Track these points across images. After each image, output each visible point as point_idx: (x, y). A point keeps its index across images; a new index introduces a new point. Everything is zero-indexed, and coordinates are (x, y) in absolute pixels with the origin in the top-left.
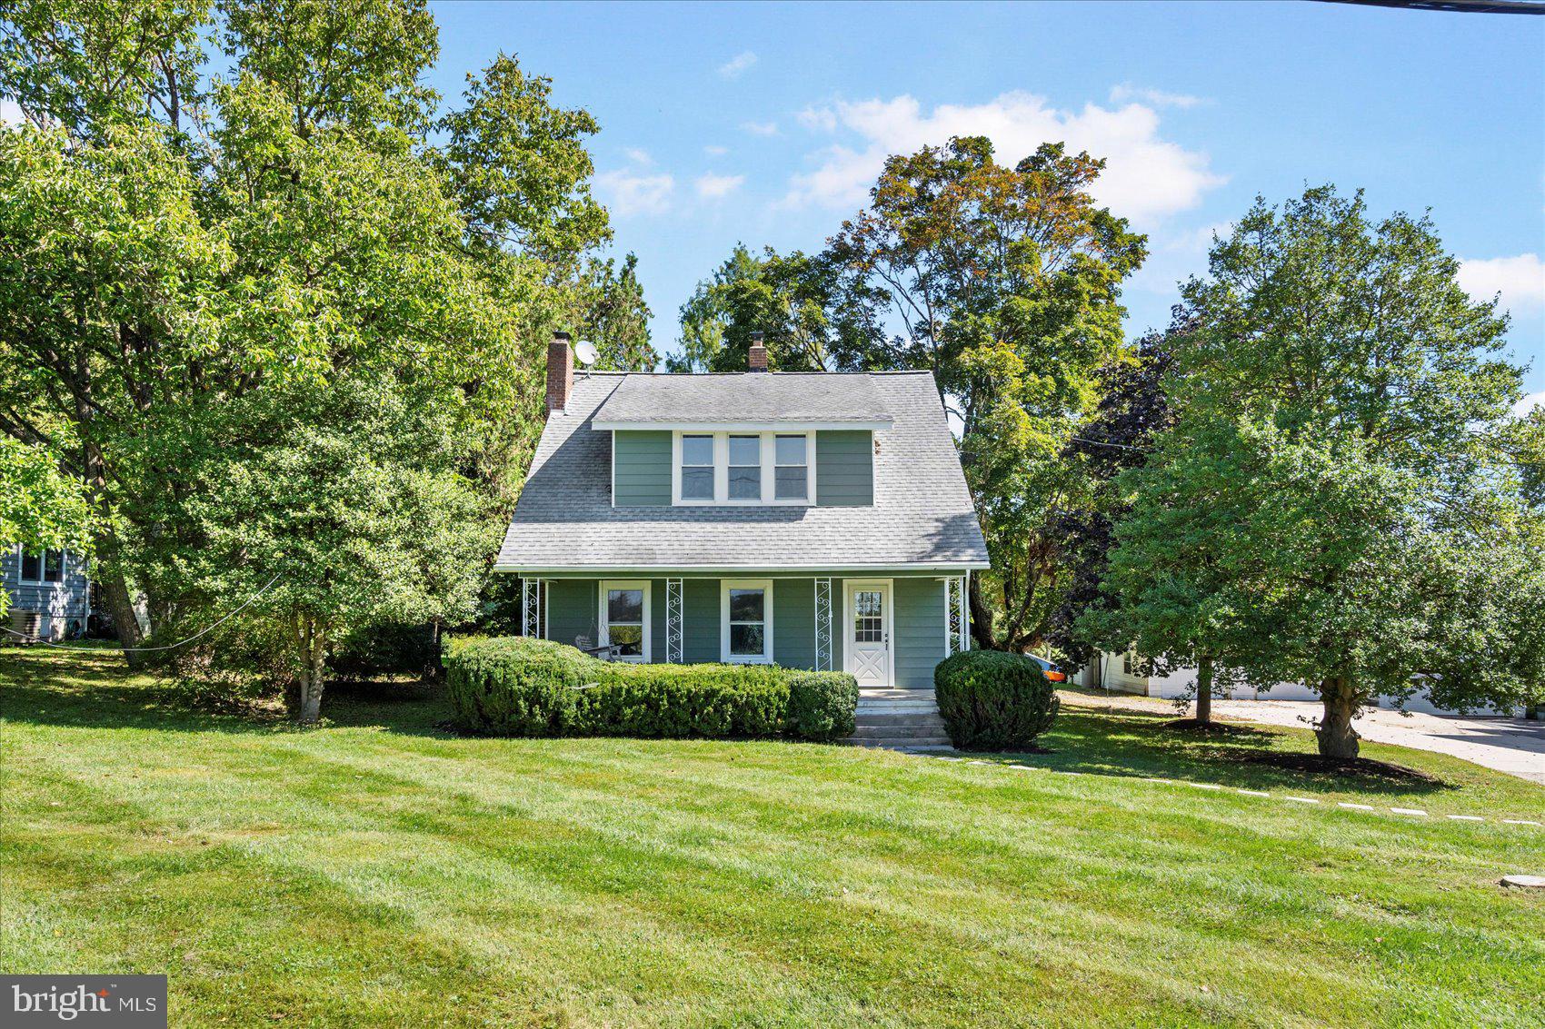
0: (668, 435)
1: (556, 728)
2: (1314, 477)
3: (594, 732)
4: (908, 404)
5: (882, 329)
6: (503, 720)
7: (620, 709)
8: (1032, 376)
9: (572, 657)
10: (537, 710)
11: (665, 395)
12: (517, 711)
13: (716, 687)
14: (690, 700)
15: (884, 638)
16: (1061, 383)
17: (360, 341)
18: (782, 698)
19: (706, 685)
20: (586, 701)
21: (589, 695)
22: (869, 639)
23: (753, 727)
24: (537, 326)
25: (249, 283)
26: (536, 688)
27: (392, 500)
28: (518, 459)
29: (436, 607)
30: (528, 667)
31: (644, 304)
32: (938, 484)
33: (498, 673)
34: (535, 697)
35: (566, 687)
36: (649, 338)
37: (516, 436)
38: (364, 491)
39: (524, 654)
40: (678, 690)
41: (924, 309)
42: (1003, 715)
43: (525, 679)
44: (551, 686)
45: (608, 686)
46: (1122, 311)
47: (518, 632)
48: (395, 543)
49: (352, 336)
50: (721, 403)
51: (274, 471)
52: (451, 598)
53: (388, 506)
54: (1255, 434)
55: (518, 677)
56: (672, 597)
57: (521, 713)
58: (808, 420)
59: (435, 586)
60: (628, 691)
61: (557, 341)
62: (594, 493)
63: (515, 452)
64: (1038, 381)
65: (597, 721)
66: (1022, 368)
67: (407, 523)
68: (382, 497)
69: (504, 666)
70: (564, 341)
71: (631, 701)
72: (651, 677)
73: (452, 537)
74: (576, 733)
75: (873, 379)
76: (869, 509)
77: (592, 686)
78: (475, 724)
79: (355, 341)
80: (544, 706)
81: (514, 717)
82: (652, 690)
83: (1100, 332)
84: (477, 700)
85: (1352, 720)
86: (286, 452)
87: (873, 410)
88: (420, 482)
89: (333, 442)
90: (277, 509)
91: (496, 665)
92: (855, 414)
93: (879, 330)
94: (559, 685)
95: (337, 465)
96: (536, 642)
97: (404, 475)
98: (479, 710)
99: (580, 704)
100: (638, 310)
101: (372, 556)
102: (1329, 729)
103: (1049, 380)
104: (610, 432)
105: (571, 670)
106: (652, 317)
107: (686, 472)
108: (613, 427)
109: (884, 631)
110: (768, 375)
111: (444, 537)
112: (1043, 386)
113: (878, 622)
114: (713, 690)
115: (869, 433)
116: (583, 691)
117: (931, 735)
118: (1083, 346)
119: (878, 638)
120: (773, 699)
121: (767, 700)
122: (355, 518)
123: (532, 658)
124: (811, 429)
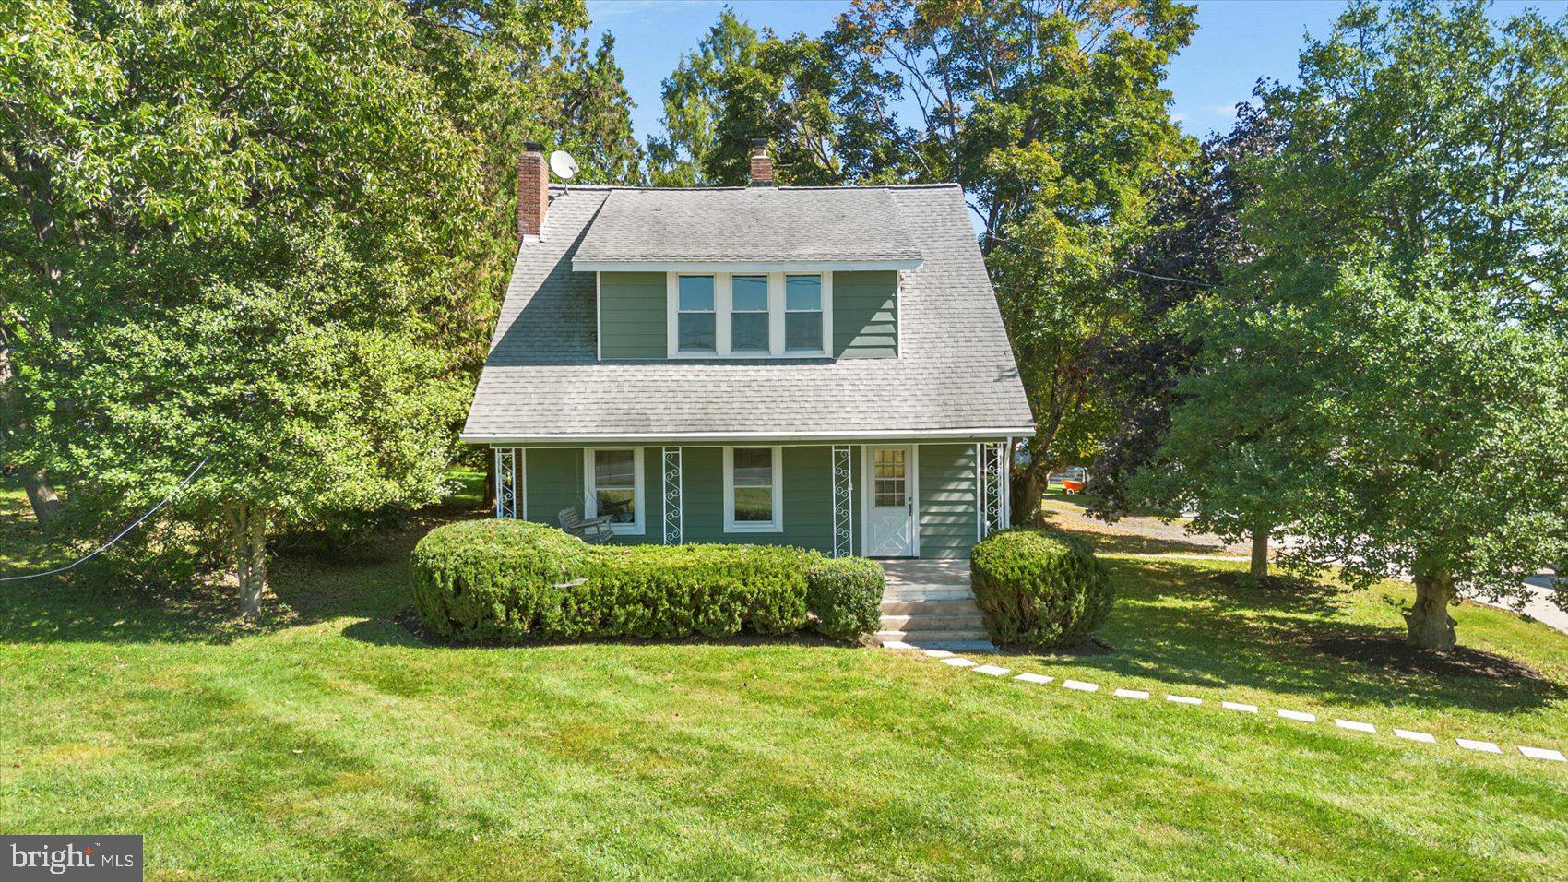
0: (661, 278)
1: (540, 634)
2: (1429, 341)
3: (583, 638)
4: (934, 228)
5: (895, 120)
6: (475, 626)
7: (611, 608)
8: (1070, 181)
9: (557, 545)
10: (515, 614)
11: (657, 221)
12: (492, 615)
13: (722, 583)
14: (692, 597)
15: (907, 502)
16: (1101, 185)
17: (289, 180)
18: (799, 594)
19: (711, 580)
20: (572, 601)
21: (576, 594)
22: (891, 503)
23: (765, 626)
24: (504, 128)
25: (144, 111)
26: (512, 590)
27: (337, 368)
28: (488, 282)
29: (393, 490)
30: (503, 564)
31: (624, 93)
32: (973, 328)
33: (469, 572)
34: (513, 601)
35: (550, 586)
36: (632, 131)
37: (485, 255)
38: (303, 358)
39: (499, 548)
40: (679, 586)
41: (943, 95)
42: (1053, 611)
43: (500, 579)
44: (530, 587)
45: (598, 582)
46: (1167, 96)
47: (493, 515)
48: (341, 419)
49: (279, 174)
50: (721, 232)
51: (192, 338)
52: (410, 478)
53: (332, 375)
54: (1360, 286)
55: (493, 576)
56: (669, 468)
57: (496, 618)
58: (823, 259)
59: (392, 467)
60: (622, 588)
61: (529, 154)
62: (576, 341)
63: (484, 274)
64: (1076, 186)
65: (585, 624)
66: (1060, 173)
67: (354, 396)
68: (322, 364)
69: (475, 564)
70: (537, 154)
71: (625, 600)
72: (647, 570)
73: (413, 405)
74: (560, 638)
75: (894, 196)
76: (893, 361)
77: (578, 582)
78: (443, 630)
79: (282, 180)
80: (523, 610)
81: (488, 623)
82: (649, 587)
83: (1146, 128)
84: (445, 603)
85: (1449, 605)
86: (206, 314)
87: (898, 244)
88: (371, 344)
89: (264, 300)
90: (196, 385)
91: (466, 562)
92: (877, 249)
93: (890, 121)
94: (541, 583)
95: (271, 330)
96: (514, 527)
97: (351, 336)
98: (448, 613)
99: (565, 604)
100: (619, 100)
101: (314, 438)
102: (1421, 616)
103: (1089, 183)
104: (594, 273)
105: (554, 564)
106: (636, 107)
107: (683, 318)
108: (597, 268)
109: (907, 495)
110: (773, 191)
111: (401, 406)
112: (1083, 191)
113: (901, 486)
114: (719, 587)
115: (895, 272)
116: (569, 589)
117: (966, 628)
118: (1127, 143)
119: (901, 503)
120: (790, 596)
121: (783, 599)
122: (292, 394)
123: (509, 552)
124: (827, 270)
